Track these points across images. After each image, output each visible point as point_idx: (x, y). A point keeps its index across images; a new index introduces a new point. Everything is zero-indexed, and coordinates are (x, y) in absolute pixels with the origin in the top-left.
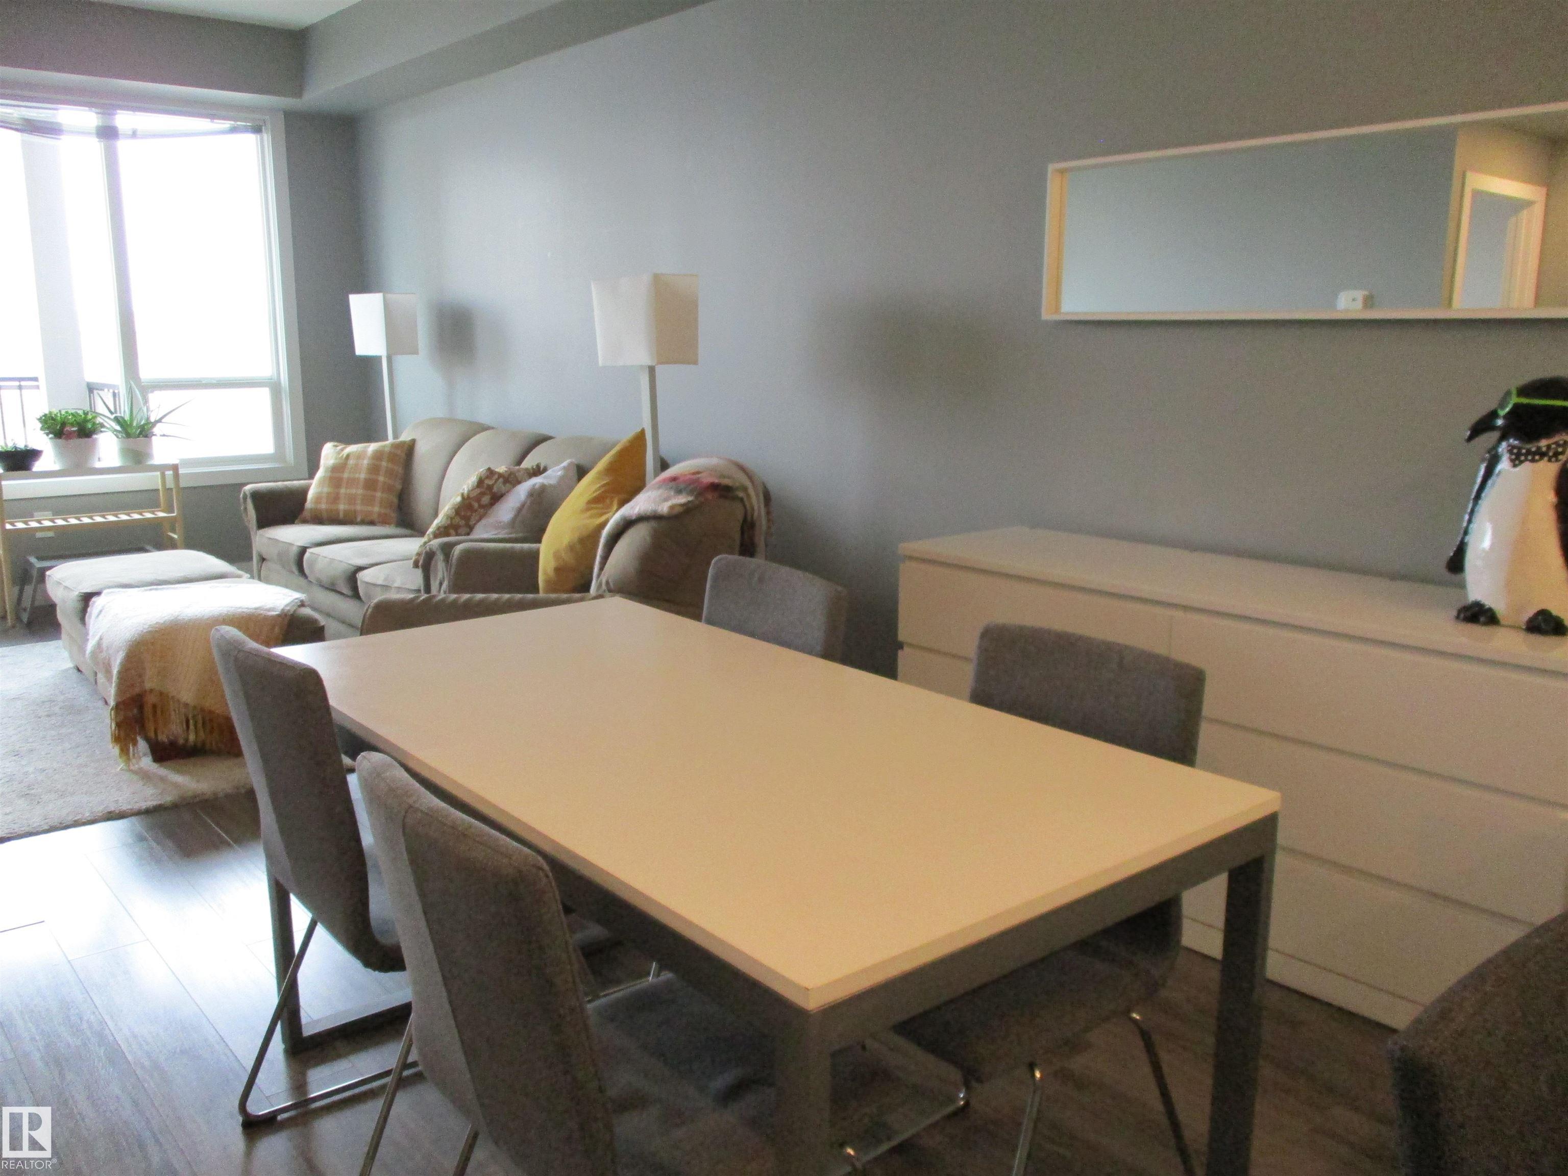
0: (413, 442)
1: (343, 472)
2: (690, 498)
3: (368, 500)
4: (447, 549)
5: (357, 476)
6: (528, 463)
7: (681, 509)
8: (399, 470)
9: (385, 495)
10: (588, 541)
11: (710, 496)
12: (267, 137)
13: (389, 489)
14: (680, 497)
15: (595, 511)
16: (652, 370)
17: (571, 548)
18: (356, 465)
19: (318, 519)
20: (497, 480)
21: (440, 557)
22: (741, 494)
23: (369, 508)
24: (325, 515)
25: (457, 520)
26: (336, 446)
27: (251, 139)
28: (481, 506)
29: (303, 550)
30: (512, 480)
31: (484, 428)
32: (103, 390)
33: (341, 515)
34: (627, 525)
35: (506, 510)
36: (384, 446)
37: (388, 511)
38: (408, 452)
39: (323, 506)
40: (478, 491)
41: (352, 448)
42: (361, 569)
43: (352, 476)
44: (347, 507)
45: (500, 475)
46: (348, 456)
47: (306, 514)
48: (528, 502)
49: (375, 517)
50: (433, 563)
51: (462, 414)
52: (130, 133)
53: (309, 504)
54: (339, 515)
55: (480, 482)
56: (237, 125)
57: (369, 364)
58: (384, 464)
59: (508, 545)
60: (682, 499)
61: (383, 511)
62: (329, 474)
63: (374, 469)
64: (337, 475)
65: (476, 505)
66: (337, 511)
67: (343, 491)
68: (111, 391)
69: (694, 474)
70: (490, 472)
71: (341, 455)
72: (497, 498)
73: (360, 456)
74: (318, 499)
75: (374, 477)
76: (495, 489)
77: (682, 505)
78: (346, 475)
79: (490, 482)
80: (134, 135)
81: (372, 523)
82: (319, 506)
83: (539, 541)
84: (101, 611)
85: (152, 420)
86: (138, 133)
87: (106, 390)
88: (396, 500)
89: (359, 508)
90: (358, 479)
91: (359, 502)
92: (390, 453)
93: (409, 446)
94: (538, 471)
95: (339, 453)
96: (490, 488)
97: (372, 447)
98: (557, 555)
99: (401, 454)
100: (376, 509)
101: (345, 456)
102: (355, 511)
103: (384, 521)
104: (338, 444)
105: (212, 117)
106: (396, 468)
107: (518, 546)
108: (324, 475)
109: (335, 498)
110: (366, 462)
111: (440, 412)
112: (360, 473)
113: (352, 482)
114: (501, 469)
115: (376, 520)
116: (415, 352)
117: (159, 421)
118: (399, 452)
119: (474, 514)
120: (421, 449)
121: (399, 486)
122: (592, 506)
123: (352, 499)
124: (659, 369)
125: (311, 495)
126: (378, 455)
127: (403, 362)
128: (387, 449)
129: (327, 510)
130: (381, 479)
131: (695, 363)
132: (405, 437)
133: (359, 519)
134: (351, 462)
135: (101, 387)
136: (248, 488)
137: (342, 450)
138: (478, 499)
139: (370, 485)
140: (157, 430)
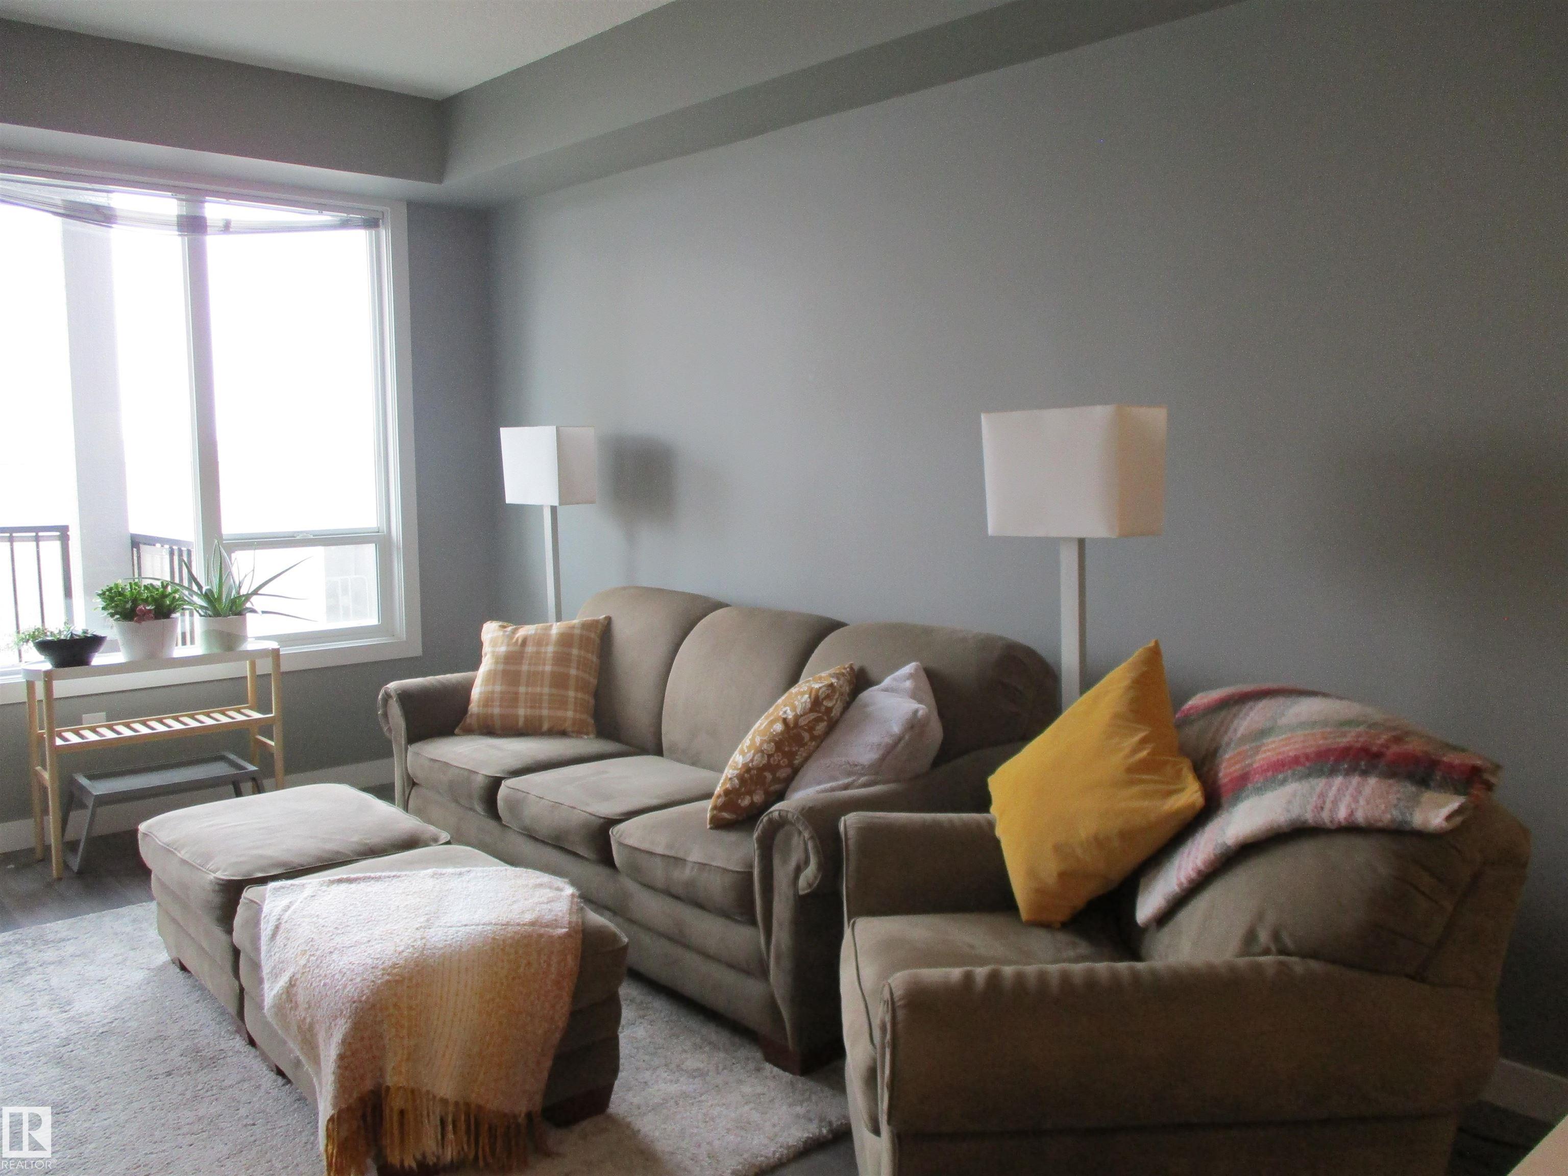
0: (609, 620)
1: (520, 664)
3: (562, 703)
5: (540, 668)
8: (598, 659)
9: (580, 695)
12: (385, 234)
15: (1150, 787)
16: (1081, 543)
18: (537, 653)
19: (488, 729)
23: (560, 713)
24: (498, 723)
26: (504, 627)
27: (360, 238)
28: (813, 738)
29: (495, 783)
31: (718, 605)
32: (154, 545)
33: (521, 723)
36: (573, 628)
37: (584, 717)
38: (605, 634)
39: (496, 711)
41: (526, 630)
42: (606, 823)
43: (533, 669)
44: (529, 712)
46: (524, 642)
47: (470, 720)
48: (907, 737)
49: (568, 725)
52: (221, 224)
53: (474, 707)
54: (517, 723)
56: (350, 217)
58: (575, 651)
61: (578, 716)
62: (501, 667)
63: (562, 658)
64: (512, 668)
65: (806, 736)
66: (517, 717)
67: (522, 689)
68: (167, 546)
71: (515, 639)
73: (540, 640)
74: (487, 701)
75: (562, 670)
78: (525, 668)
80: (227, 228)
81: (563, 734)
82: (490, 710)
84: (277, 927)
85: (243, 591)
86: (232, 224)
87: (158, 545)
88: (593, 701)
89: (545, 712)
90: (543, 672)
91: (545, 704)
92: (581, 636)
93: (604, 626)
95: (511, 637)
97: (556, 629)
99: (597, 635)
100: (570, 714)
101: (520, 641)
102: (541, 717)
103: (578, 731)
104: (505, 624)
105: (322, 208)
106: (589, 656)
108: (493, 667)
109: (512, 699)
110: (550, 649)
112: (544, 664)
113: (534, 678)
115: (570, 729)
116: (592, 500)
117: (255, 592)
118: (593, 635)
119: (802, 749)
120: (621, 629)
123: (535, 701)
125: (476, 693)
126: (565, 639)
128: (577, 632)
129: (502, 716)
130: (573, 672)
133: (545, 727)
134: (530, 649)
135: (151, 541)
136: (393, 686)
137: (514, 632)
139: (559, 681)
140: (256, 602)
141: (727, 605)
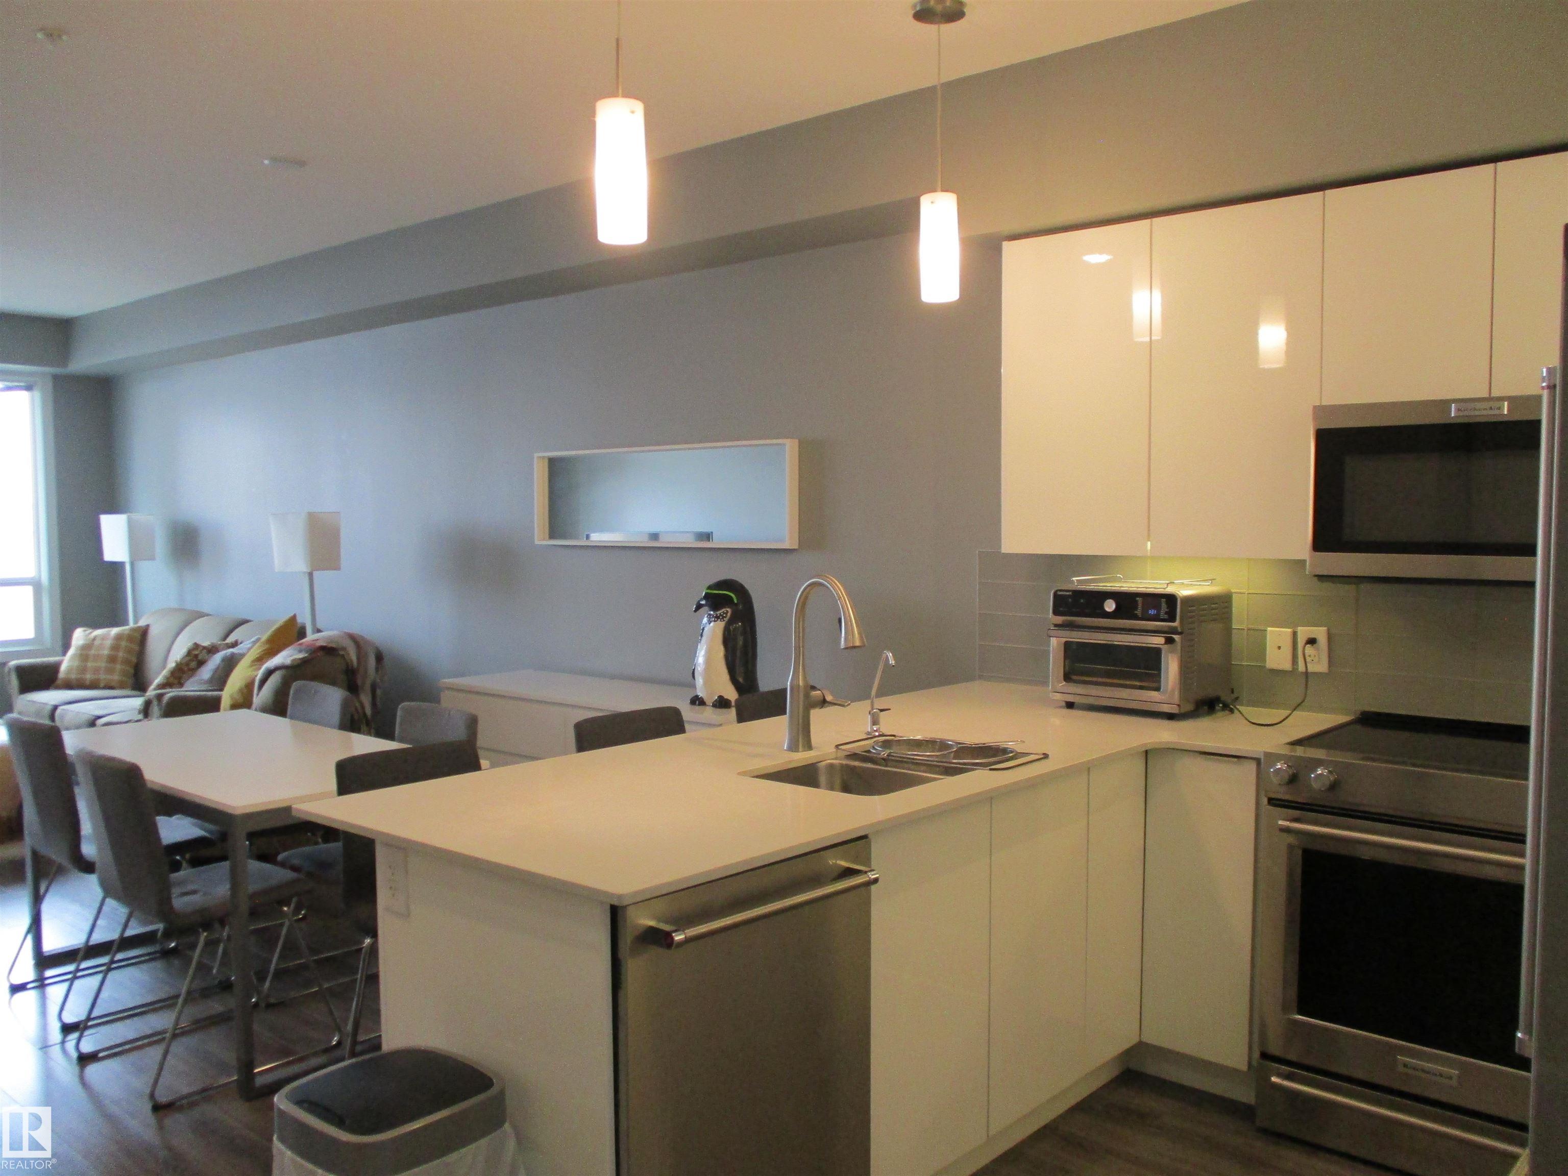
0: (148, 626)
1: (90, 650)
2: (306, 655)
3: (109, 671)
4: (160, 697)
5: (101, 653)
6: (230, 640)
7: (299, 662)
8: (136, 647)
9: (123, 667)
10: (249, 686)
11: (320, 654)
12: (37, 394)
13: (126, 662)
14: (301, 654)
15: (254, 667)
16: (311, 575)
17: (241, 690)
18: (101, 644)
19: (69, 685)
20: (201, 651)
21: (155, 703)
22: (341, 653)
23: (110, 677)
24: (74, 682)
25: (172, 680)
26: (85, 631)
27: (23, 396)
28: (189, 669)
29: (55, 708)
30: (212, 650)
31: (201, 615)
34: (270, 673)
35: (206, 672)
36: (125, 630)
37: (125, 678)
38: (143, 634)
39: (73, 676)
40: (188, 658)
41: (99, 632)
42: (99, 717)
43: (97, 653)
44: (92, 676)
45: (204, 648)
46: (94, 638)
47: (59, 681)
48: (219, 666)
49: (113, 684)
50: (151, 709)
51: (190, 606)
53: (61, 675)
54: (86, 682)
55: (189, 653)
56: (13, 385)
57: (116, 568)
58: (124, 644)
59: (204, 693)
60: (301, 656)
61: (121, 678)
62: (79, 652)
63: (115, 647)
64: (85, 652)
65: (186, 668)
66: (85, 680)
67: (89, 664)
69: (314, 641)
70: (196, 646)
71: (89, 637)
72: (201, 663)
73: (104, 638)
74: (69, 670)
75: (114, 653)
76: (200, 657)
77: (300, 659)
78: (92, 652)
79: (196, 652)
81: (111, 688)
82: (69, 676)
83: (222, 690)
88: (132, 671)
89: (102, 676)
90: (102, 655)
91: (102, 672)
92: (129, 636)
93: (144, 630)
94: (235, 644)
95: (87, 636)
96: (196, 656)
97: (115, 631)
98: (232, 697)
99: (138, 635)
100: (116, 677)
101: (92, 638)
102: (99, 679)
103: (121, 686)
104: (86, 629)
106: (133, 645)
107: (210, 693)
108: (74, 652)
109: (84, 670)
110: (109, 642)
111: (174, 604)
112: (104, 650)
113: (97, 657)
114: (206, 643)
115: (115, 686)
116: (152, 558)
118: (136, 635)
119: (185, 673)
120: (153, 633)
121: (134, 660)
122: (256, 663)
123: (96, 670)
124: (316, 574)
125: (63, 667)
126: (119, 637)
127: (145, 567)
128: (127, 632)
129: (76, 679)
130: (121, 654)
131: (337, 568)
132: (142, 623)
133: (102, 685)
134: (97, 642)
136: (12, 663)
137: (90, 633)
138: (187, 664)
139: (112, 659)
141: (208, 615)
